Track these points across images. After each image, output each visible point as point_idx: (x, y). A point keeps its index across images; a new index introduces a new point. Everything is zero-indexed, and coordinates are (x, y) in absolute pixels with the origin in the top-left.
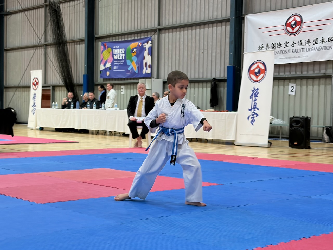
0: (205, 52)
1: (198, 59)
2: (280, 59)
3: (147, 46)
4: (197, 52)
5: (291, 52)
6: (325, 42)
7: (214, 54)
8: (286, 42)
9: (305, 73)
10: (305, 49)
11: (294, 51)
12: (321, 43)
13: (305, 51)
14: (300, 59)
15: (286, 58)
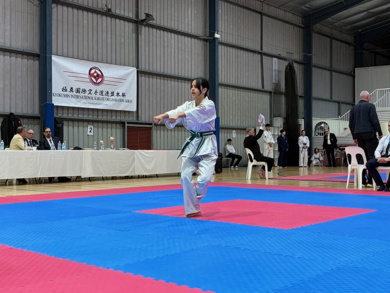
2: (84, 103)
5: (94, 98)
6: (120, 96)
8: (90, 90)
9: (100, 118)
10: (105, 99)
11: (96, 98)
12: (117, 96)
13: (105, 100)
14: (102, 105)
15: (89, 103)
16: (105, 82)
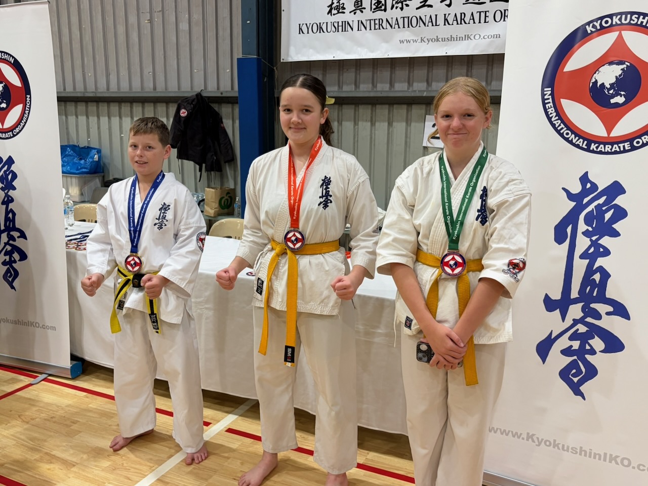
0: (158, 19)
1: (137, 40)
2: (401, 42)
4: (133, 19)
5: (441, 21)
7: (184, 26)
10: (490, 14)
11: (450, 19)
13: (490, 18)
15: (422, 40)
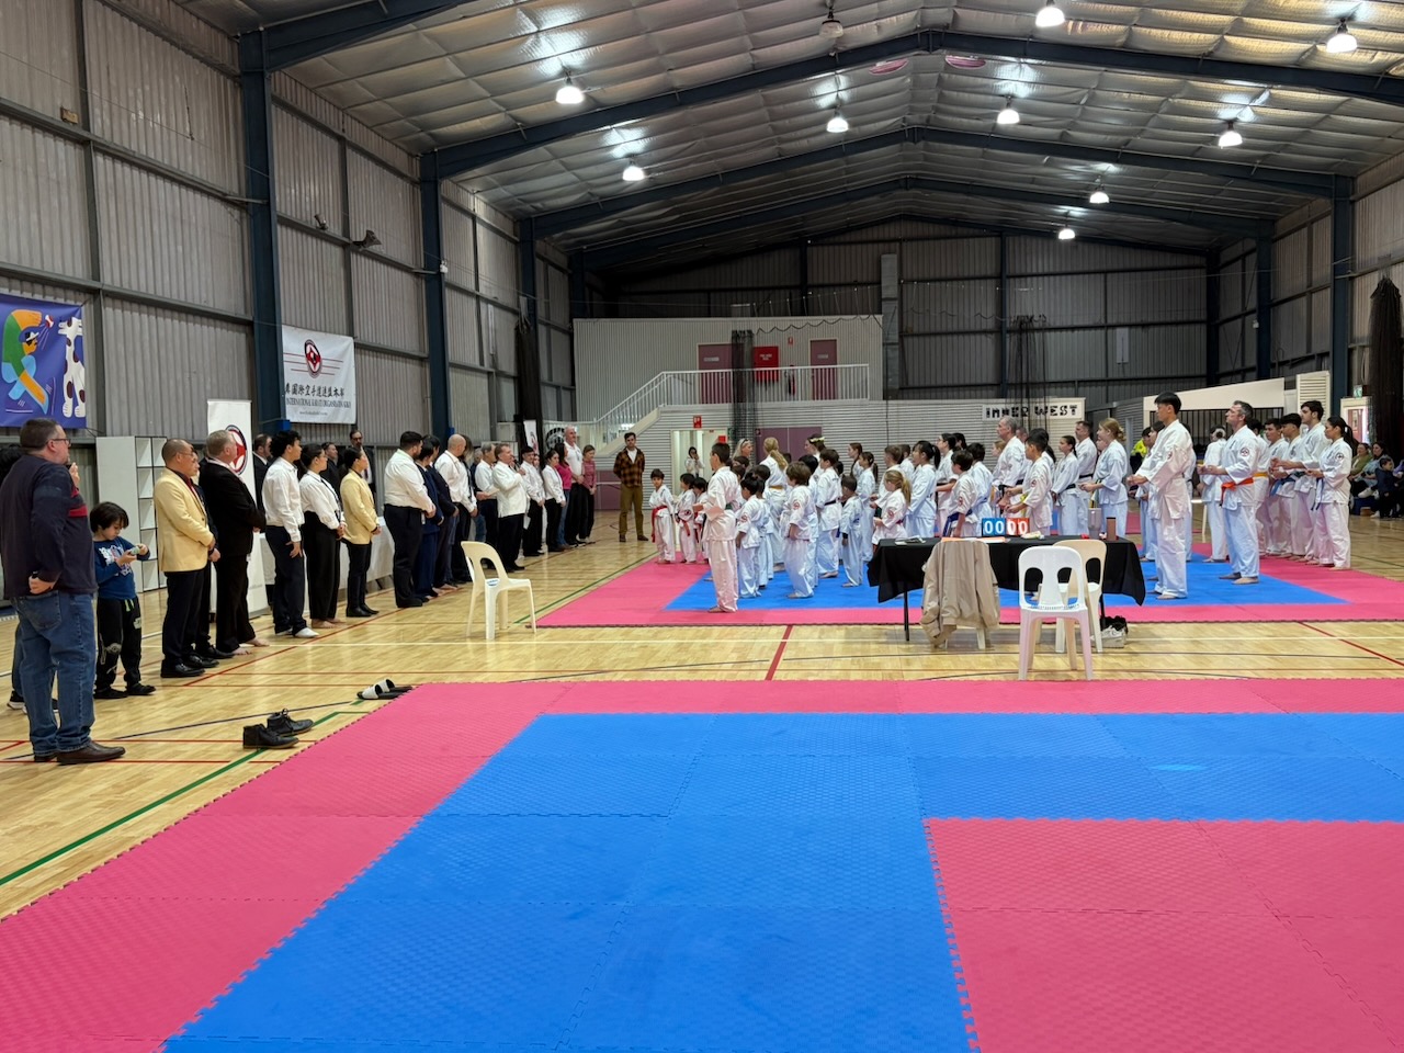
3: (71, 331)
5: (311, 403)
6: (338, 395)
8: (308, 386)
11: (314, 403)
12: (335, 395)
13: (323, 404)
14: (319, 416)
16: (323, 370)
